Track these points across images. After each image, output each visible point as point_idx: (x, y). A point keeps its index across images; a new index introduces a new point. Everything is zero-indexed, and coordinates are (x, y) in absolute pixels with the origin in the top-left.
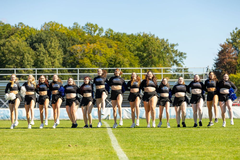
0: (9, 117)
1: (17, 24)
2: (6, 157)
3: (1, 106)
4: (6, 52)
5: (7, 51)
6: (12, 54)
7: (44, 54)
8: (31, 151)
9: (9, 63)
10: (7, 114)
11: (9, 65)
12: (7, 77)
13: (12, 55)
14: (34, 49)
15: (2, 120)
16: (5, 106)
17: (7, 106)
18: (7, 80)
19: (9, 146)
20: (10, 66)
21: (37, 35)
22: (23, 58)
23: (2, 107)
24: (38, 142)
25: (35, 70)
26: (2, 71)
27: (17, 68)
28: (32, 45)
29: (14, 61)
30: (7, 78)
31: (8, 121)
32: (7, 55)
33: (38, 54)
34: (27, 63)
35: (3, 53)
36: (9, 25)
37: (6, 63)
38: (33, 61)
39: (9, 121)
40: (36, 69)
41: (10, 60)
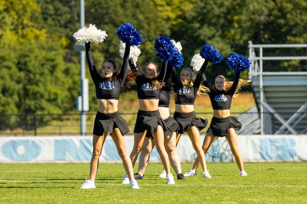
0: (294, 155)
3: (277, 129)
4: (287, 7)
5: (290, 6)
6: (301, 10)
9: (294, 32)
10: (290, 148)
11: (295, 36)
12: (290, 63)
13: (301, 14)
15: (279, 163)
16: (286, 130)
17: (290, 129)
18: (290, 69)
20: (298, 39)
23: (278, 132)
26: (278, 52)
30: (289, 66)
31: (292, 164)
32: (291, 13)
35: (281, 10)
37: (289, 32)
39: (294, 164)
41: (297, 24)
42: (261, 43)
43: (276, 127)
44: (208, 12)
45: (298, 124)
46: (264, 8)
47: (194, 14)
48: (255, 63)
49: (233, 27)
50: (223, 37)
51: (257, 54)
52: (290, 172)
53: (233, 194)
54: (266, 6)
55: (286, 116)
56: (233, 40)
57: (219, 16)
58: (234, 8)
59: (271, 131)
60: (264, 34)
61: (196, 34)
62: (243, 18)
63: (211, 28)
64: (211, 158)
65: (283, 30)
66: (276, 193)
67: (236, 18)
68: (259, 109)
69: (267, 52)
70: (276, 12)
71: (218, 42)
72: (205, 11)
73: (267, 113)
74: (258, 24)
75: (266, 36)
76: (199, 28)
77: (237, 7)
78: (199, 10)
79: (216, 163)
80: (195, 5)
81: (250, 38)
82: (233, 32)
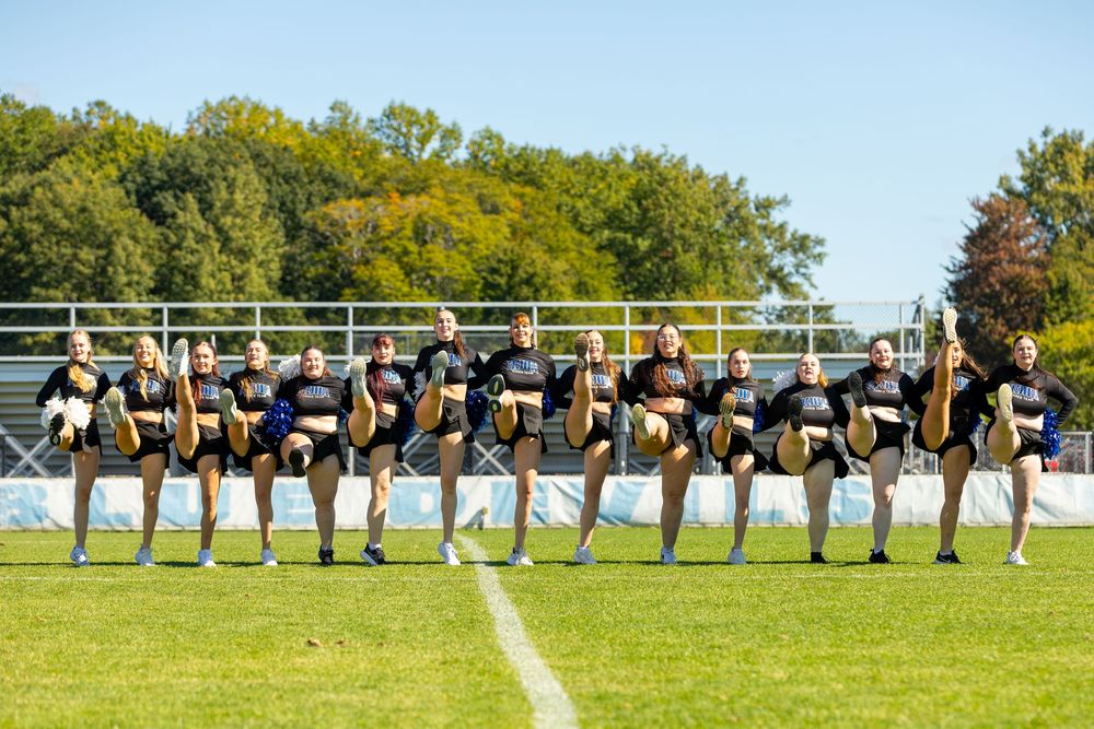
0: (43, 517)
1: (83, 109)
2: (35, 693)
3: (12, 467)
4: (31, 231)
5: (37, 228)
6: (59, 237)
7: (202, 238)
8: (145, 665)
9: (45, 279)
10: (36, 503)
11: (46, 286)
12: (37, 339)
13: (58, 243)
14: (157, 216)
15: (14, 531)
16: (29, 467)
17: (37, 466)
18: (36, 351)
19: (46, 645)
20: (52, 292)
21: (171, 156)
22: (105, 258)
23: (13, 472)
24: (173, 625)
25: (160, 311)
27: (79, 300)
28: (146, 201)
29: (68, 271)
30: (36, 343)
31: (40, 533)
32: (39, 242)
33: (173, 239)
34: (124, 279)
35: (19, 235)
36: (47, 111)
37: (34, 279)
38: (149, 270)
39: (44, 534)
40: (166, 306)
41: (50, 264)
43: (9, 462)
45: (52, 457)
55: (30, 443)
65: (24, 275)
70: (9, 239)
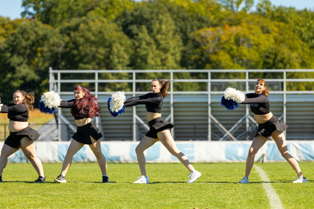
4: (79, 41)
5: (82, 40)
6: (91, 43)
7: (148, 44)
11: (85, 63)
13: (90, 46)
14: (130, 35)
20: (87, 66)
21: (135, 10)
22: (109, 52)
25: (132, 74)
26: (72, 76)
27: (99, 69)
28: (126, 29)
29: (94, 58)
31: (83, 164)
32: (82, 46)
33: (137, 44)
34: (117, 60)
35: (75, 43)
37: (81, 61)
38: (127, 57)
40: (134, 72)
41: (87, 55)
42: (59, 69)
44: (18, 44)
46: (61, 42)
47: (6, 46)
48: (54, 85)
49: (37, 57)
50: (29, 64)
51: (56, 78)
52: (82, 171)
53: (37, 189)
54: (63, 40)
56: (37, 66)
57: (26, 48)
58: (38, 41)
59: (66, 138)
60: (62, 61)
61: (8, 62)
62: (45, 49)
63: (20, 56)
64: (19, 160)
65: (77, 59)
66: (71, 188)
67: (39, 49)
68: (57, 121)
69: (63, 76)
70: (71, 45)
71: (25, 68)
72: (15, 43)
73: (63, 124)
74: (57, 54)
75: (63, 63)
76: (10, 57)
77: (40, 41)
78: (10, 42)
79: (24, 164)
80: (7, 39)
81: (50, 66)
82: (36, 60)
